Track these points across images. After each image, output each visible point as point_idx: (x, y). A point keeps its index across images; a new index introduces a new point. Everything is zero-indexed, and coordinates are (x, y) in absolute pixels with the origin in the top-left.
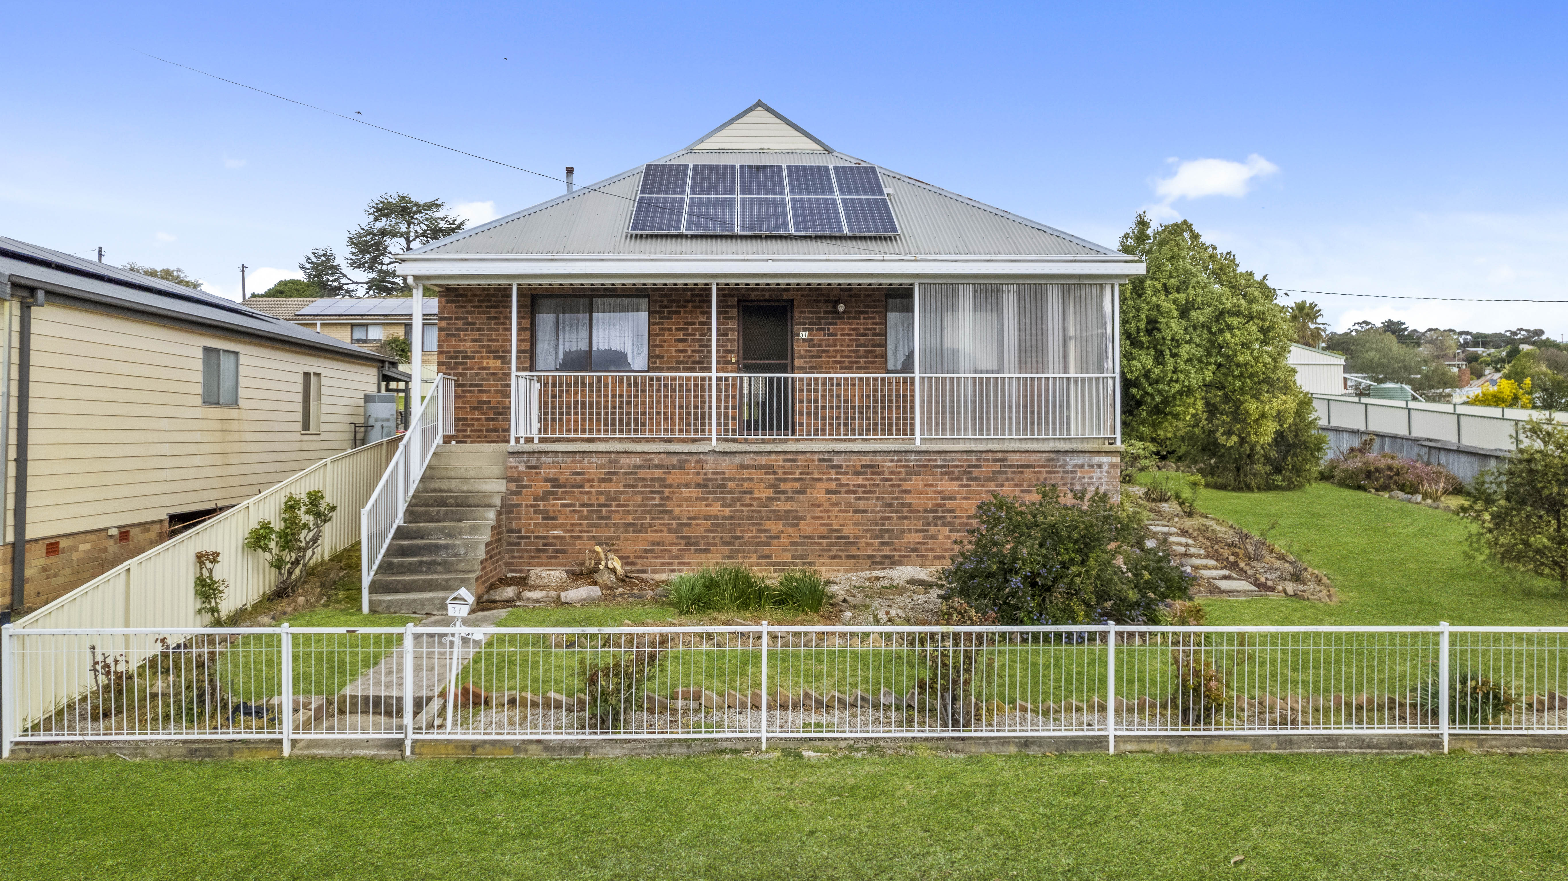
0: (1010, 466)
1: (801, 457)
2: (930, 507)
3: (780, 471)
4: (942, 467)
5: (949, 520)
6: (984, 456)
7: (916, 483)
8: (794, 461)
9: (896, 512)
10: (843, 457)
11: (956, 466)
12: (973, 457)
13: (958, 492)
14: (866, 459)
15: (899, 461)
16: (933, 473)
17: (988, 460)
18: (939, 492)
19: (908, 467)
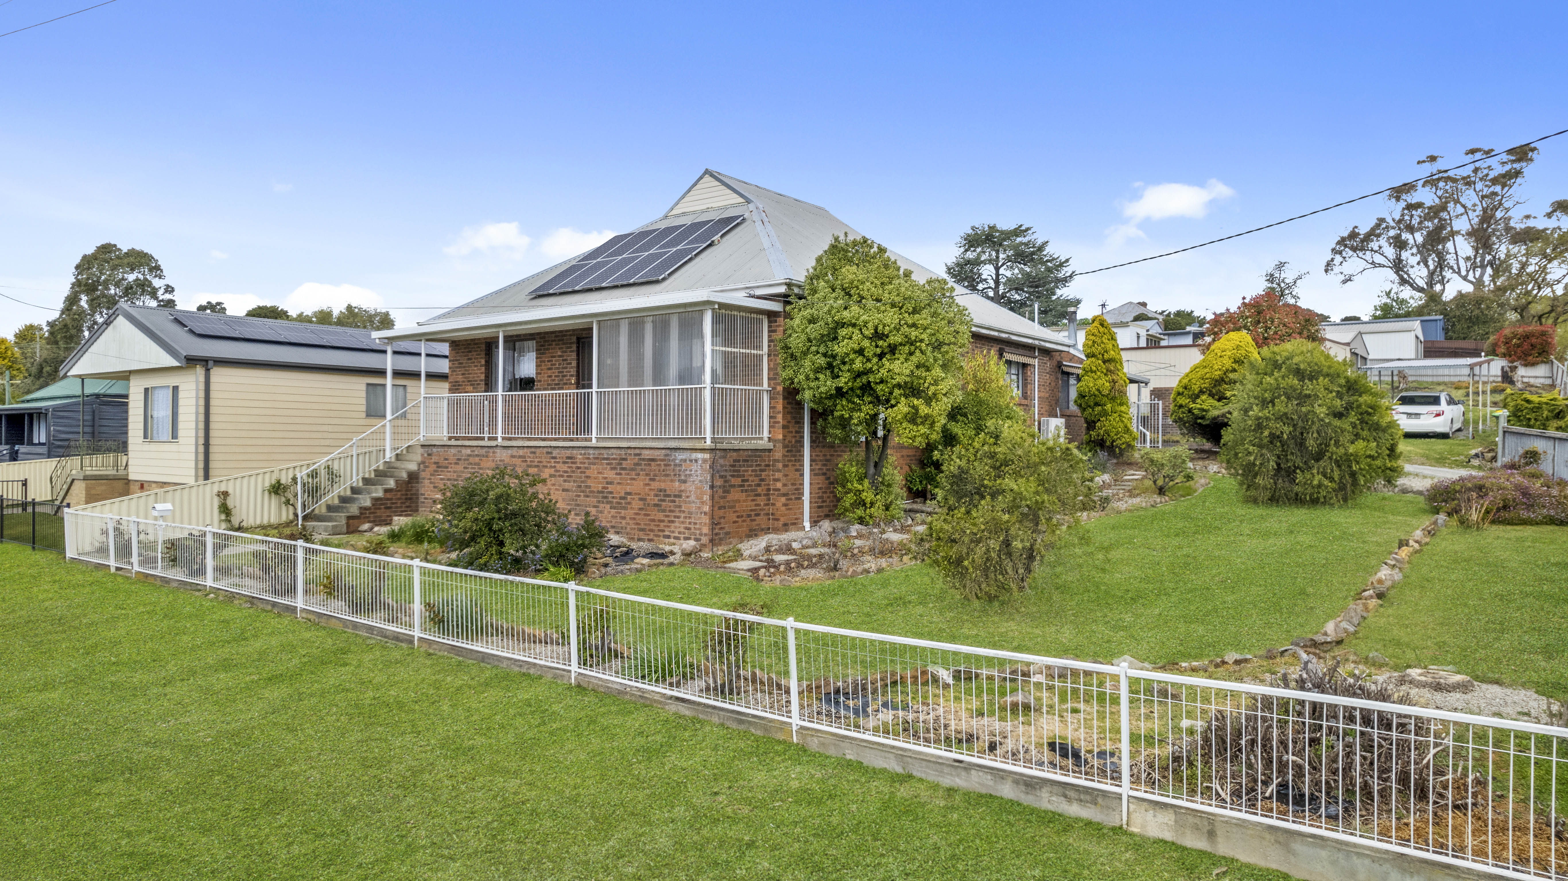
0: (644, 460)
1: (538, 451)
2: (600, 489)
3: (528, 460)
4: (607, 459)
5: (610, 499)
6: (629, 451)
7: (593, 471)
8: (534, 453)
9: (583, 492)
10: (558, 451)
11: (614, 459)
12: (623, 452)
13: (615, 478)
14: (568, 453)
15: (585, 454)
16: (602, 464)
17: (630, 454)
18: (606, 478)
19: (589, 458)
